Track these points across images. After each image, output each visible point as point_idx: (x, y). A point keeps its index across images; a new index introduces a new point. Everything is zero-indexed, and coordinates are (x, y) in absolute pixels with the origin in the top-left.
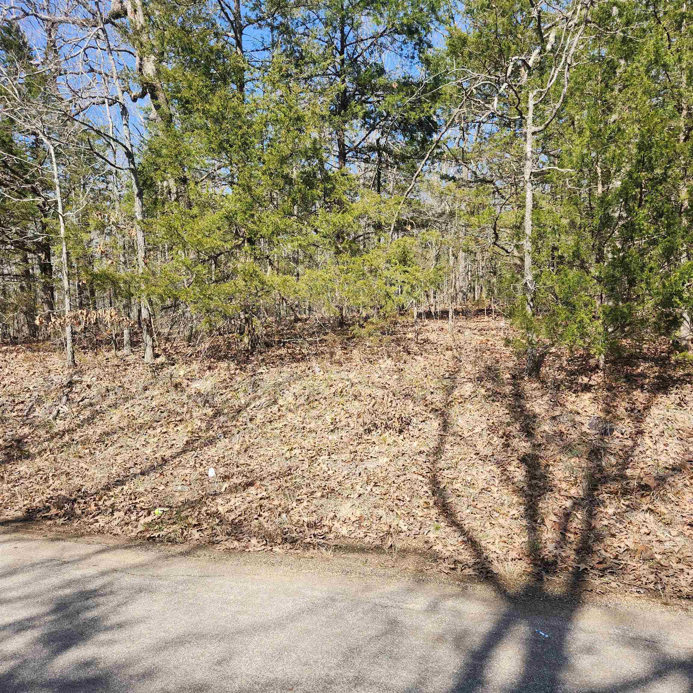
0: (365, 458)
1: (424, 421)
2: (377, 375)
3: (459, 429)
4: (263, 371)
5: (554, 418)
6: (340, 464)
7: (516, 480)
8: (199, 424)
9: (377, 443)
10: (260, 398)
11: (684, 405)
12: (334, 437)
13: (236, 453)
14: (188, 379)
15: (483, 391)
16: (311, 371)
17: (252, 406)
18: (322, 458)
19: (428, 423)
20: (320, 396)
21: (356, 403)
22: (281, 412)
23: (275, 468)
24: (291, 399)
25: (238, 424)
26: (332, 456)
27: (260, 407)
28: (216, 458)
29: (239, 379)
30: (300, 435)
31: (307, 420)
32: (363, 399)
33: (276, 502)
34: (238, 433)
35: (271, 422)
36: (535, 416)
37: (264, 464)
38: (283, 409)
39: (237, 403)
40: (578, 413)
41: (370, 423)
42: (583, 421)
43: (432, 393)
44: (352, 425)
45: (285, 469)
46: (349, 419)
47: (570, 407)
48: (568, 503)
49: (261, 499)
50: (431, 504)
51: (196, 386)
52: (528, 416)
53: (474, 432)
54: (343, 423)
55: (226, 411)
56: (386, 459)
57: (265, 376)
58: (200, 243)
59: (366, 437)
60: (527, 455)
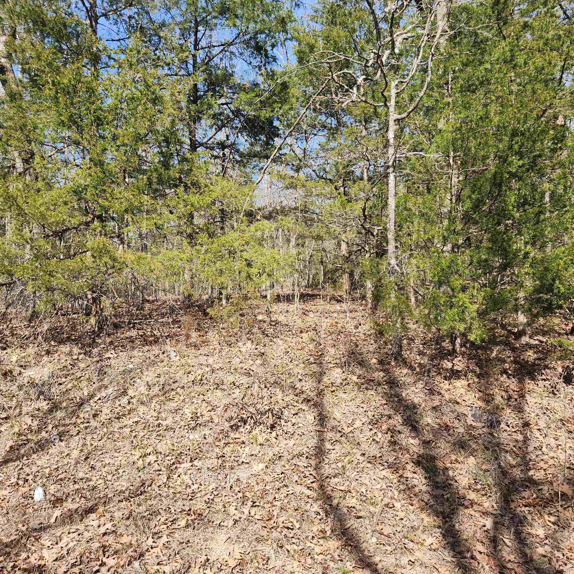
0: (236, 464)
1: (297, 414)
2: (238, 360)
3: (337, 423)
4: (111, 356)
5: (434, 408)
6: (205, 474)
7: (417, 490)
8: (29, 422)
9: (247, 443)
10: (106, 387)
11: (556, 393)
12: (195, 436)
13: (73, 462)
14: (21, 366)
15: (355, 378)
16: (165, 355)
17: (96, 398)
18: (183, 466)
19: (301, 415)
20: (177, 384)
21: (219, 393)
22: (131, 406)
23: (123, 484)
24: (143, 389)
25: (79, 421)
26: (196, 463)
27: (107, 398)
28: (47, 471)
29: (82, 365)
30: (155, 434)
31: (163, 414)
32: (226, 388)
33: (125, 539)
34: (78, 434)
35: (118, 418)
36: (415, 407)
37: (109, 477)
38: (134, 401)
39: (78, 394)
40: (458, 403)
41: (237, 418)
42: (465, 412)
43: (301, 380)
44: (216, 421)
45: (137, 483)
46: (212, 413)
47: (447, 397)
48: (489, 523)
49: (105, 534)
50: (329, 533)
51: (30, 373)
52: (407, 406)
53: (355, 426)
54: (206, 418)
55: (64, 404)
56: (262, 466)
57: (113, 362)
58: (43, 216)
59: (232, 435)
60: (420, 456)
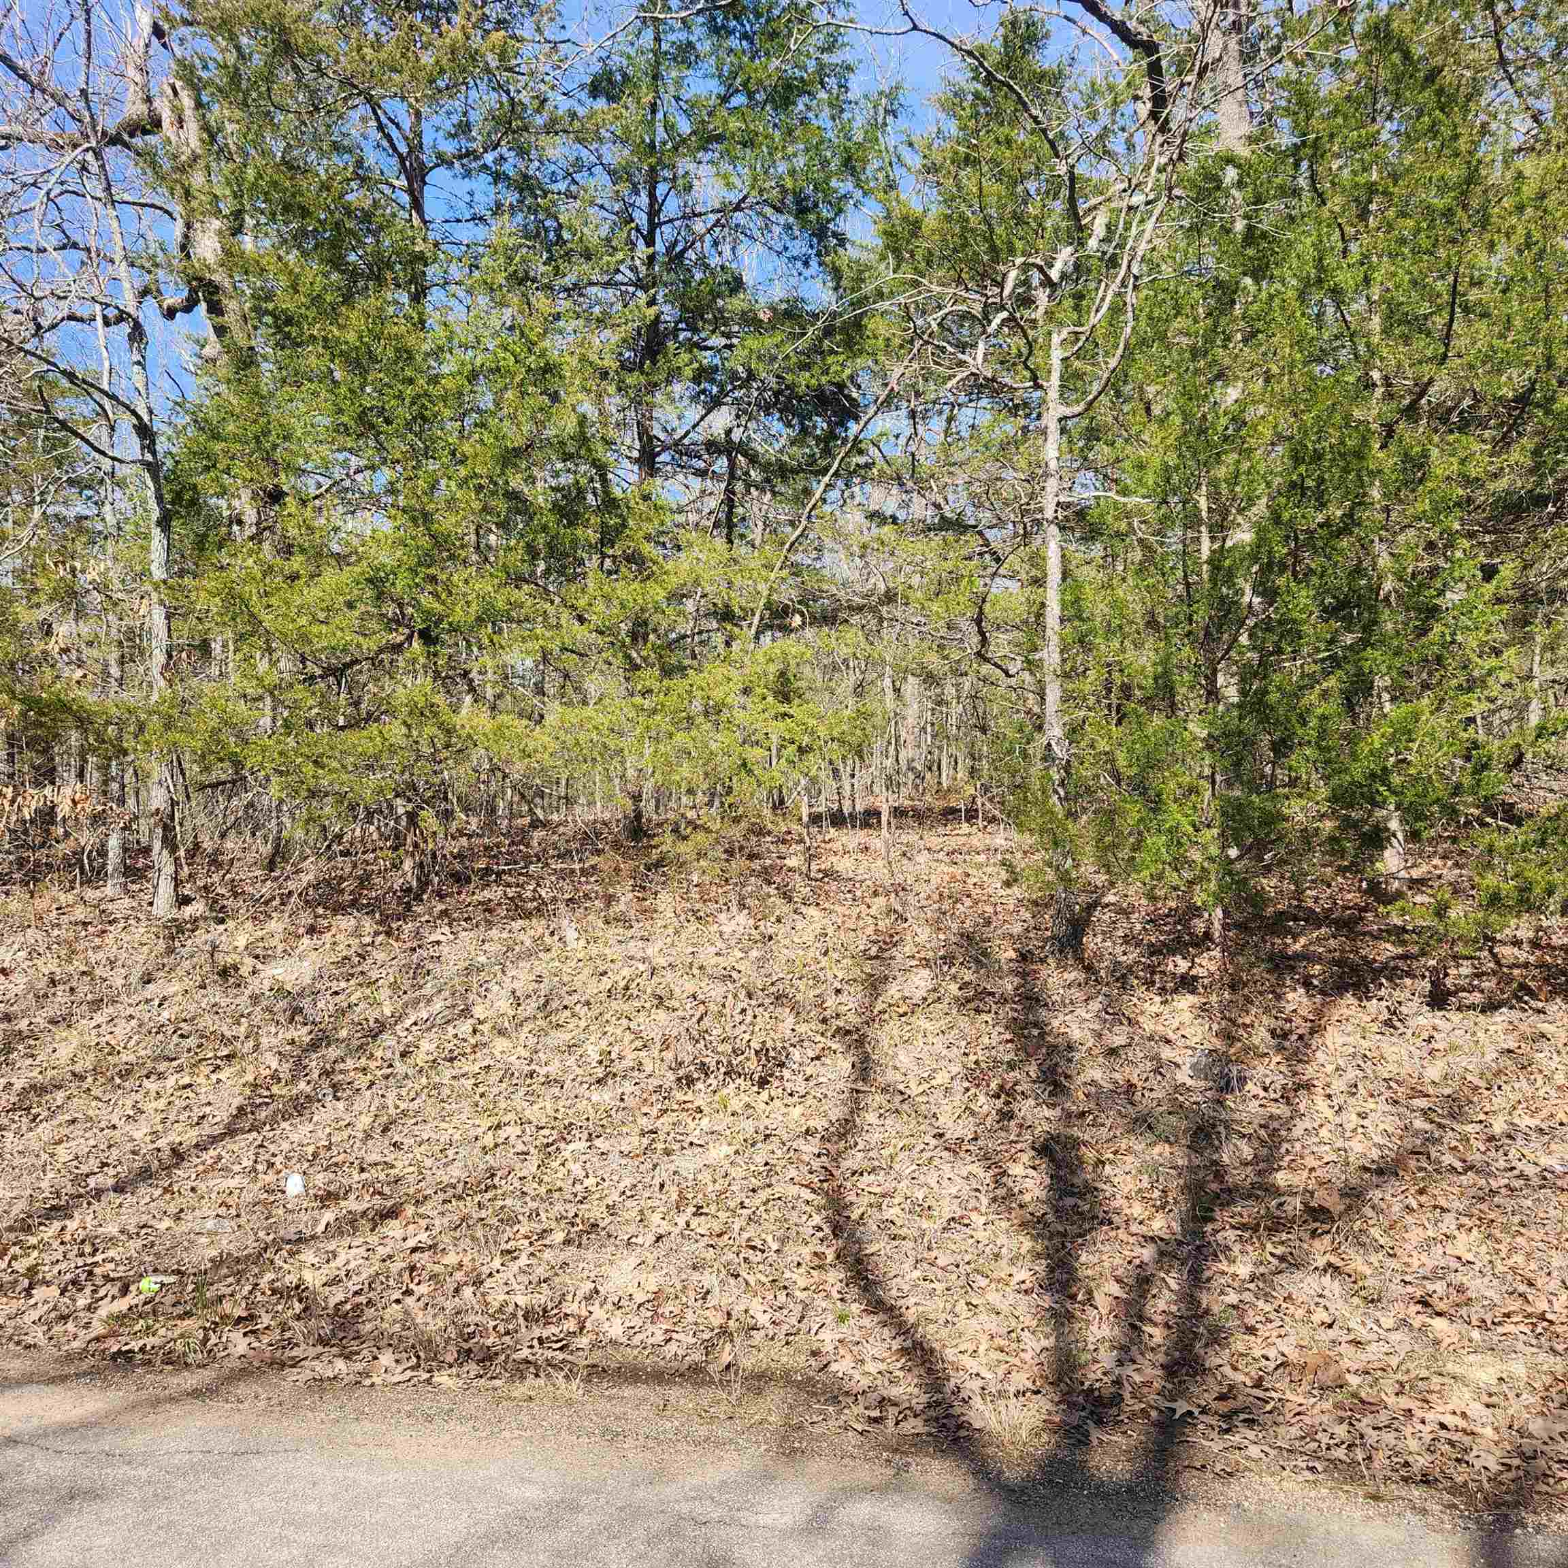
0: (676, 1146)
1: (818, 1058)
2: (713, 950)
3: (899, 1077)
4: (442, 938)
5: (1112, 1052)
6: (614, 1159)
7: (1027, 1197)
8: (274, 1065)
9: (706, 1110)
10: (429, 1001)
11: (1398, 1024)
12: (605, 1096)
13: (360, 1135)
14: (257, 957)
15: (954, 988)
16: (556, 938)
17: (408, 1023)
18: (572, 1147)
19: (828, 1061)
20: (576, 997)
21: (661, 1015)
22: (478, 1037)
23: (456, 1172)
24: (504, 1005)
25: (373, 1065)
26: (598, 1142)
27: (428, 1025)
28: (311, 1149)
29: (380, 956)
30: (521, 1093)
31: (541, 1054)
32: (677, 1005)
33: (451, 1259)
34: (370, 1087)
35: (451, 1060)
36: (1070, 1048)
37: (428, 1162)
38: (485, 1028)
39: (373, 1014)
40: (1168, 1042)
41: (692, 1062)
42: (1179, 1060)
43: (838, 991)
44: (648, 1068)
45: (480, 1173)
46: (643, 1054)
47: (1148, 1026)
48: (1148, 1253)
49: (414, 1250)
50: (830, 1257)
51: (276, 972)
52: (1053, 1049)
53: (934, 1083)
54: (627, 1063)
55: (343, 1033)
56: (726, 1150)
57: (445, 949)
59: (680, 1096)
60: (1052, 1138)
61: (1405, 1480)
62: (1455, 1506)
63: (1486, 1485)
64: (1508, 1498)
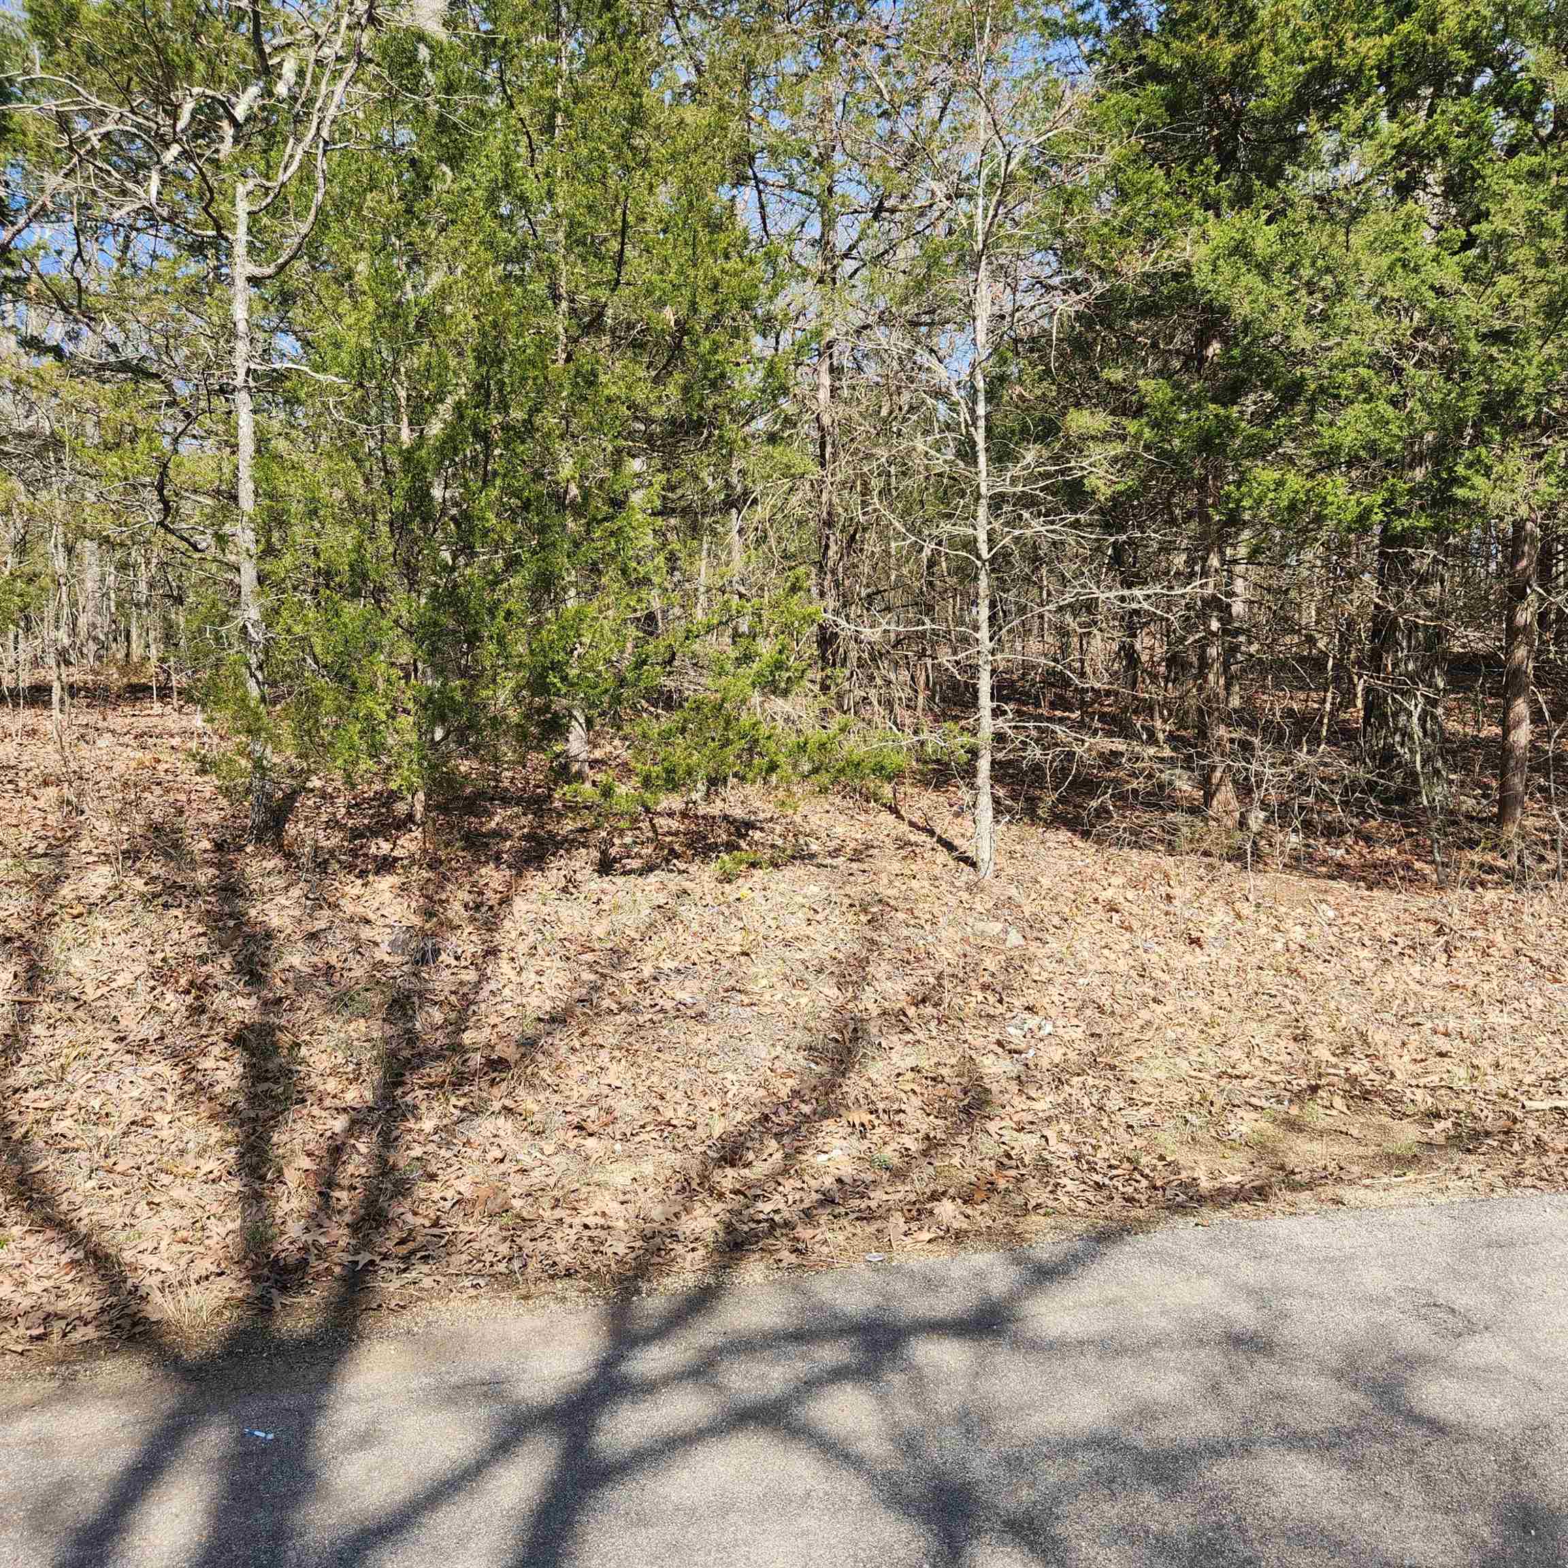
3: (73, 982)
5: (313, 936)
7: (218, 1089)
11: (573, 890)
15: (138, 883)
36: (269, 935)
40: (368, 922)
42: (377, 939)
47: (349, 908)
48: (339, 1124)
52: (252, 937)
53: (114, 985)
60: (246, 1027)
61: (552, 1277)
62: (589, 1290)
63: (613, 1267)
64: (629, 1274)
